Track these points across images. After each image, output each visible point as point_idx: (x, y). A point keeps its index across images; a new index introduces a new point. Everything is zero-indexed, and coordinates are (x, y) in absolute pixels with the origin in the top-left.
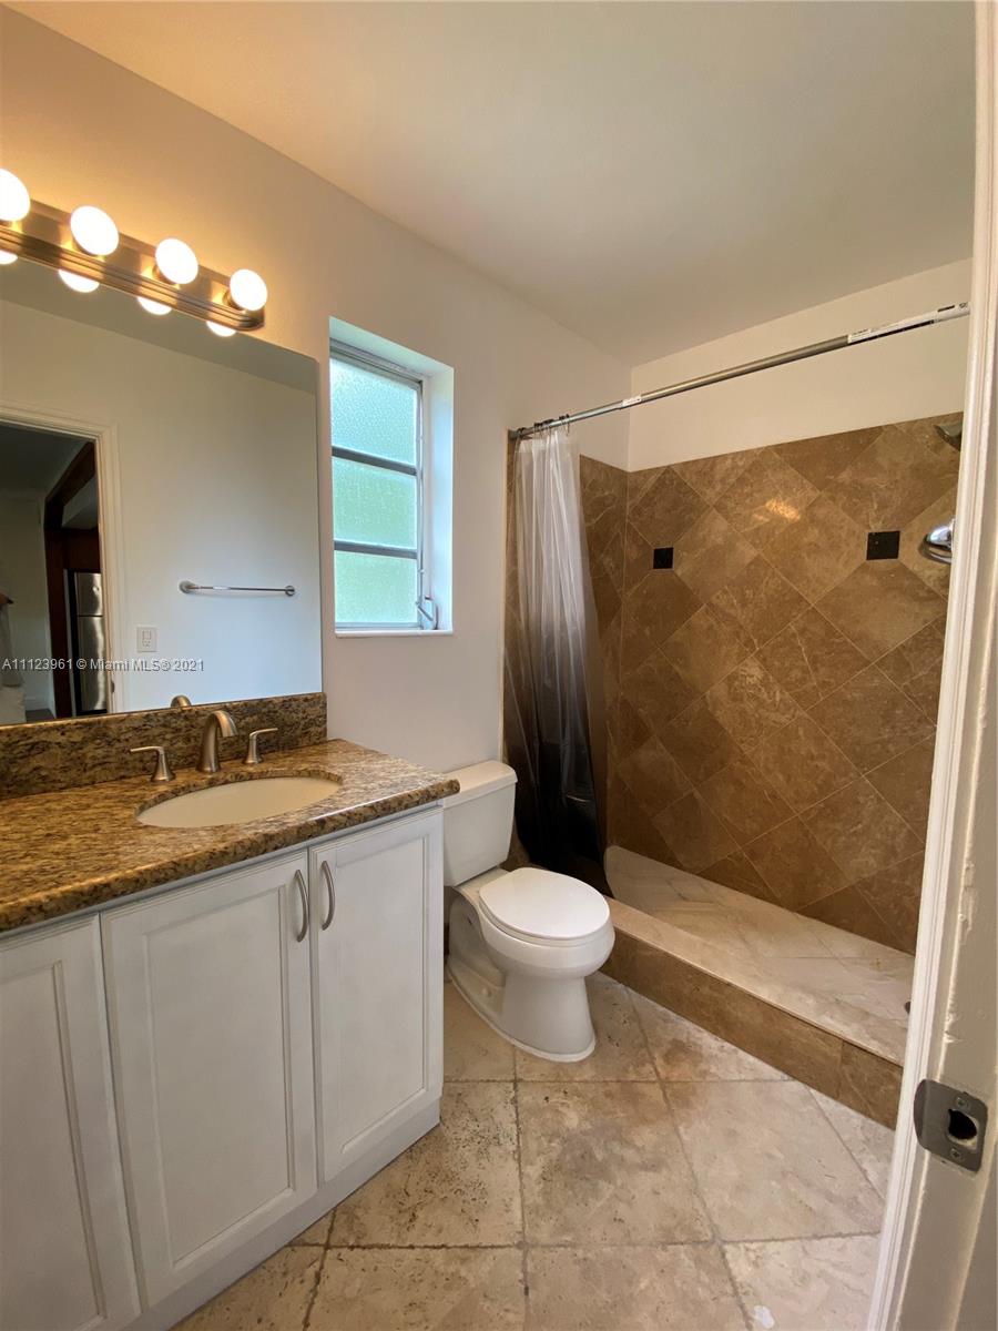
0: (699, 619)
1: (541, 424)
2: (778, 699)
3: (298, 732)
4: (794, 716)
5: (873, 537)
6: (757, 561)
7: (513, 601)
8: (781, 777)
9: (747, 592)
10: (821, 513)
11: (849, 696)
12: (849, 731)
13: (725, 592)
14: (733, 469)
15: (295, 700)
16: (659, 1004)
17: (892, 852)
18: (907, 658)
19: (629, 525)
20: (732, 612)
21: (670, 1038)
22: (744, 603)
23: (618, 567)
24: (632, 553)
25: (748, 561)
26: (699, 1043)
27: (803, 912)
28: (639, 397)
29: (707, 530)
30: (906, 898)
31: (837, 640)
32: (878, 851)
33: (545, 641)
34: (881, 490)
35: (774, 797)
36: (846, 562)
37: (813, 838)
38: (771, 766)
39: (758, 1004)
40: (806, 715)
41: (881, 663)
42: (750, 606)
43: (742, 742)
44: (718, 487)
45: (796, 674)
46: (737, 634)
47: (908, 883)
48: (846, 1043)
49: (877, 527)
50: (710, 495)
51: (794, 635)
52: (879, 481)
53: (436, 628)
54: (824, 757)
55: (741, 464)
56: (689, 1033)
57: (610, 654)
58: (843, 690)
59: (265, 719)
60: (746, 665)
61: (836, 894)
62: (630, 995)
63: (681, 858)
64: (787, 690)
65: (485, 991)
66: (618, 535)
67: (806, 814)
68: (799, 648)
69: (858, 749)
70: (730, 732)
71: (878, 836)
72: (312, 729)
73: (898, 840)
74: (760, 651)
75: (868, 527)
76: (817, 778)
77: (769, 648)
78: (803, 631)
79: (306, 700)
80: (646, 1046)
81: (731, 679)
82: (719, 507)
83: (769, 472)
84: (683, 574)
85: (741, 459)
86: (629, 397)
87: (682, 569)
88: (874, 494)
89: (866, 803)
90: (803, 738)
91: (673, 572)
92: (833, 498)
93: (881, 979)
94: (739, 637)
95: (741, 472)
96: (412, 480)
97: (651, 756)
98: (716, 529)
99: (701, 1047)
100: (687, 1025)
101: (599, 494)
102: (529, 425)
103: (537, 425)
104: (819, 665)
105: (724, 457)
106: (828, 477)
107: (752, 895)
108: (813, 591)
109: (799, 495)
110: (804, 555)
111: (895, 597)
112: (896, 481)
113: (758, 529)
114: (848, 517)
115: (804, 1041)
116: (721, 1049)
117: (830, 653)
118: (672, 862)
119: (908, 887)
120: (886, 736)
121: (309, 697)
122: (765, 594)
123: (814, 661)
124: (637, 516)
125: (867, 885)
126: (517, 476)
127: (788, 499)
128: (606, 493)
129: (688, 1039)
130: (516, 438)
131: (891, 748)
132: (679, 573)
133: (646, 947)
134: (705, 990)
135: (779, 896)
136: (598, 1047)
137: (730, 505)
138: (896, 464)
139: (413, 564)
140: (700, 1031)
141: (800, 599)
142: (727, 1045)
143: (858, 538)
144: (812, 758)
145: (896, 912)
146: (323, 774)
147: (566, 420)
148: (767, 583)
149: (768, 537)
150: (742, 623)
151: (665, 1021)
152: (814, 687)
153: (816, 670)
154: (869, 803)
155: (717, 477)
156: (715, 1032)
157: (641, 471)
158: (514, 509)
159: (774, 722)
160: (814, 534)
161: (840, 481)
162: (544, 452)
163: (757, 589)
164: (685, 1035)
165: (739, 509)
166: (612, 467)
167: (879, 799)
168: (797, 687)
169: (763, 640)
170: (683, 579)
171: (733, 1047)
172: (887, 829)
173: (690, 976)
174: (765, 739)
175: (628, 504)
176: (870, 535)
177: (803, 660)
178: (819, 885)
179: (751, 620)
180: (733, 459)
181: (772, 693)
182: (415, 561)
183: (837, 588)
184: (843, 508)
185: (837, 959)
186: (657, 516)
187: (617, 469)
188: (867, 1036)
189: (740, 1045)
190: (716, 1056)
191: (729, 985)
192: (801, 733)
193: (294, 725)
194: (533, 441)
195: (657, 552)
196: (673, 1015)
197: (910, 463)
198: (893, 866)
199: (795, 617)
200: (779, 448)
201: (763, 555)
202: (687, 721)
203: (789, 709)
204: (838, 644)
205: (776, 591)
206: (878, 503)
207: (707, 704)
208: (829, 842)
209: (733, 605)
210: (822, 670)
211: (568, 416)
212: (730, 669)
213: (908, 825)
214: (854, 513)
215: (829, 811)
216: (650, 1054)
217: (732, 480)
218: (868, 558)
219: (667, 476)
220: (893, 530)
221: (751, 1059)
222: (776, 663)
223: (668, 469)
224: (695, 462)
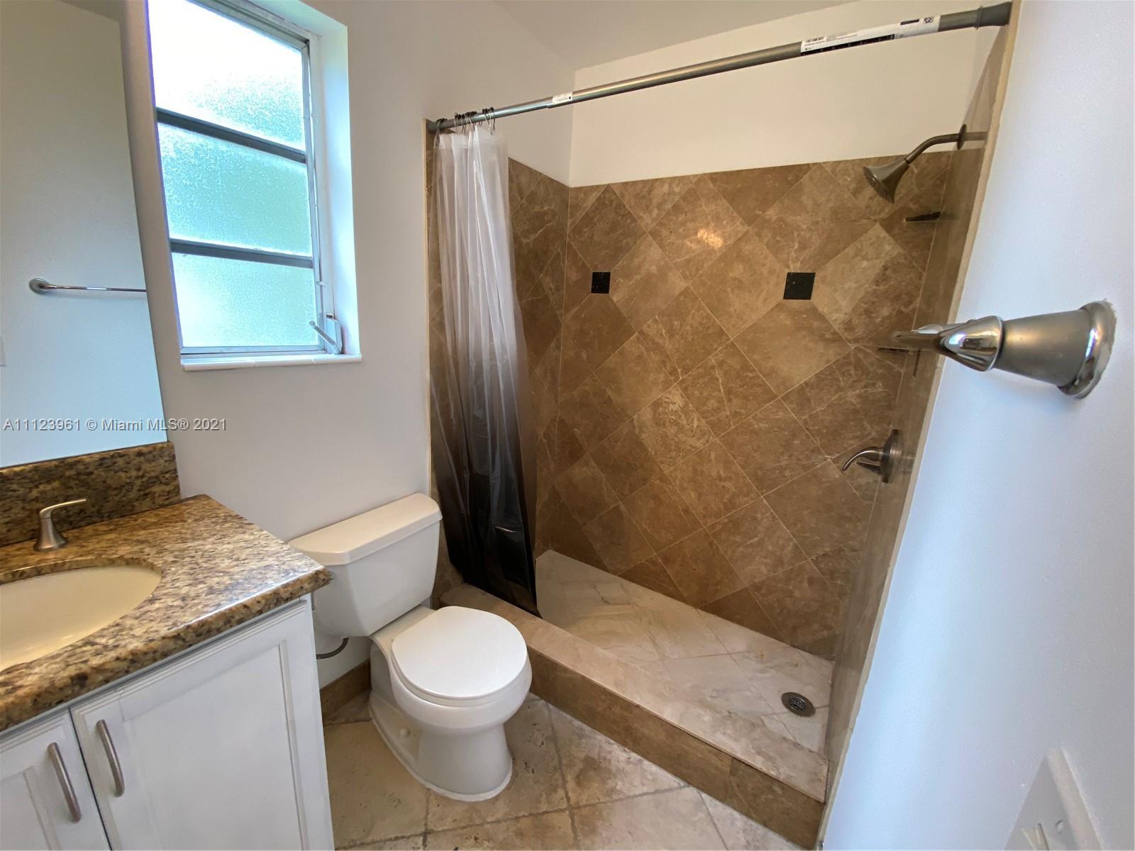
0: (631, 346)
1: (463, 117)
2: (695, 426)
3: (133, 495)
4: (707, 442)
5: (791, 277)
6: (685, 292)
7: (438, 324)
8: (693, 495)
9: (675, 323)
10: (747, 248)
11: (756, 426)
12: (754, 457)
13: (656, 321)
14: (669, 194)
15: (121, 456)
16: (576, 718)
17: (779, 561)
18: (809, 394)
19: (570, 246)
20: (660, 341)
21: (582, 755)
22: (672, 332)
23: (558, 289)
24: (572, 275)
25: (677, 293)
26: (609, 757)
27: (706, 609)
28: (570, 95)
29: (643, 257)
30: (788, 600)
31: (751, 375)
32: (768, 561)
33: (473, 369)
34: (803, 230)
35: (686, 511)
36: (766, 299)
37: (717, 548)
38: (685, 485)
39: (662, 725)
40: (718, 442)
41: (786, 398)
42: (677, 336)
43: (662, 463)
44: (655, 212)
45: (712, 403)
46: (664, 363)
47: (791, 587)
48: (734, 758)
49: (796, 268)
50: (647, 220)
51: (713, 367)
52: (802, 221)
53: (342, 352)
54: (730, 479)
55: (677, 190)
56: (601, 747)
57: (549, 376)
58: (752, 420)
59: (73, 483)
60: (670, 392)
61: (733, 594)
62: (550, 711)
63: (606, 561)
64: (703, 418)
65: (403, 732)
66: (559, 254)
67: (713, 526)
68: (717, 379)
69: (760, 473)
70: (653, 453)
71: (770, 548)
72: (157, 489)
73: (785, 551)
74: (683, 381)
75: (788, 267)
76: (723, 497)
77: (690, 378)
78: (721, 364)
79: (140, 454)
80: (560, 768)
81: (656, 405)
82: (655, 234)
83: (703, 201)
84: (618, 301)
85: (678, 185)
86: (558, 94)
87: (617, 295)
88: (796, 233)
89: (762, 519)
90: (714, 462)
91: (609, 297)
92: (759, 235)
93: (762, 671)
94: (665, 366)
95: (677, 198)
96: (300, 169)
97: (584, 471)
98: (650, 256)
99: (610, 761)
100: (601, 738)
101: (537, 208)
102: (450, 116)
103: (458, 117)
104: (732, 397)
105: (661, 181)
106: (757, 212)
107: (664, 594)
108: (734, 326)
109: (729, 229)
110: (729, 290)
111: (804, 336)
112: (817, 222)
113: (688, 261)
114: (771, 255)
115: (700, 755)
116: (628, 761)
117: (743, 386)
118: (598, 564)
119: (790, 591)
120: (784, 463)
121: (145, 450)
122: (691, 325)
123: (729, 392)
124: (577, 237)
125: (757, 588)
126: (438, 177)
127: (719, 232)
128: (546, 208)
129: (599, 753)
130: (436, 129)
131: (787, 473)
132: (615, 299)
133: (566, 670)
134: (617, 710)
135: (685, 595)
136: (515, 775)
137: (665, 232)
138: (819, 205)
139: (308, 274)
140: (610, 743)
141: (721, 333)
142: (634, 756)
143: (778, 276)
144: (720, 479)
145: (778, 611)
146: (144, 564)
147: (491, 114)
148: (693, 315)
149: (697, 270)
150: (669, 353)
151: (581, 736)
152: (727, 416)
153: (730, 400)
154: (765, 520)
155: (655, 201)
156: (624, 743)
157: (581, 188)
158: (436, 216)
159: (691, 445)
160: (738, 270)
161: (767, 217)
162: (466, 150)
163: (684, 321)
164: (596, 750)
165: (673, 238)
166: (552, 180)
167: (773, 517)
168: (713, 415)
169: (686, 371)
170: (617, 304)
171: (639, 757)
172: (777, 542)
173: (603, 697)
174: (682, 461)
175: (569, 222)
176: (789, 274)
177: (720, 391)
178: (719, 587)
179: (677, 350)
180: (670, 184)
181: (690, 420)
182: (311, 271)
183: (754, 325)
184: (767, 245)
185: (729, 654)
186: (596, 238)
187: (557, 182)
188: (753, 751)
189: (645, 755)
190: (623, 769)
191: (638, 706)
192: (713, 456)
193: (125, 487)
194: (452, 135)
195: (596, 276)
196: (587, 729)
197: (831, 204)
198: (780, 573)
199: (716, 350)
200: (714, 177)
201: (692, 288)
202: (616, 442)
203: (704, 435)
204: (751, 378)
205: (701, 324)
206: (799, 242)
207: (634, 427)
208: (729, 553)
209: (662, 335)
210: (735, 401)
211: (492, 110)
212: (656, 395)
213: (795, 540)
214: (776, 249)
215: (730, 525)
216: (563, 777)
217: (668, 206)
218: (785, 297)
219: (607, 195)
220: (809, 271)
221: (654, 768)
222: (696, 392)
223: (608, 188)
224: (635, 183)
